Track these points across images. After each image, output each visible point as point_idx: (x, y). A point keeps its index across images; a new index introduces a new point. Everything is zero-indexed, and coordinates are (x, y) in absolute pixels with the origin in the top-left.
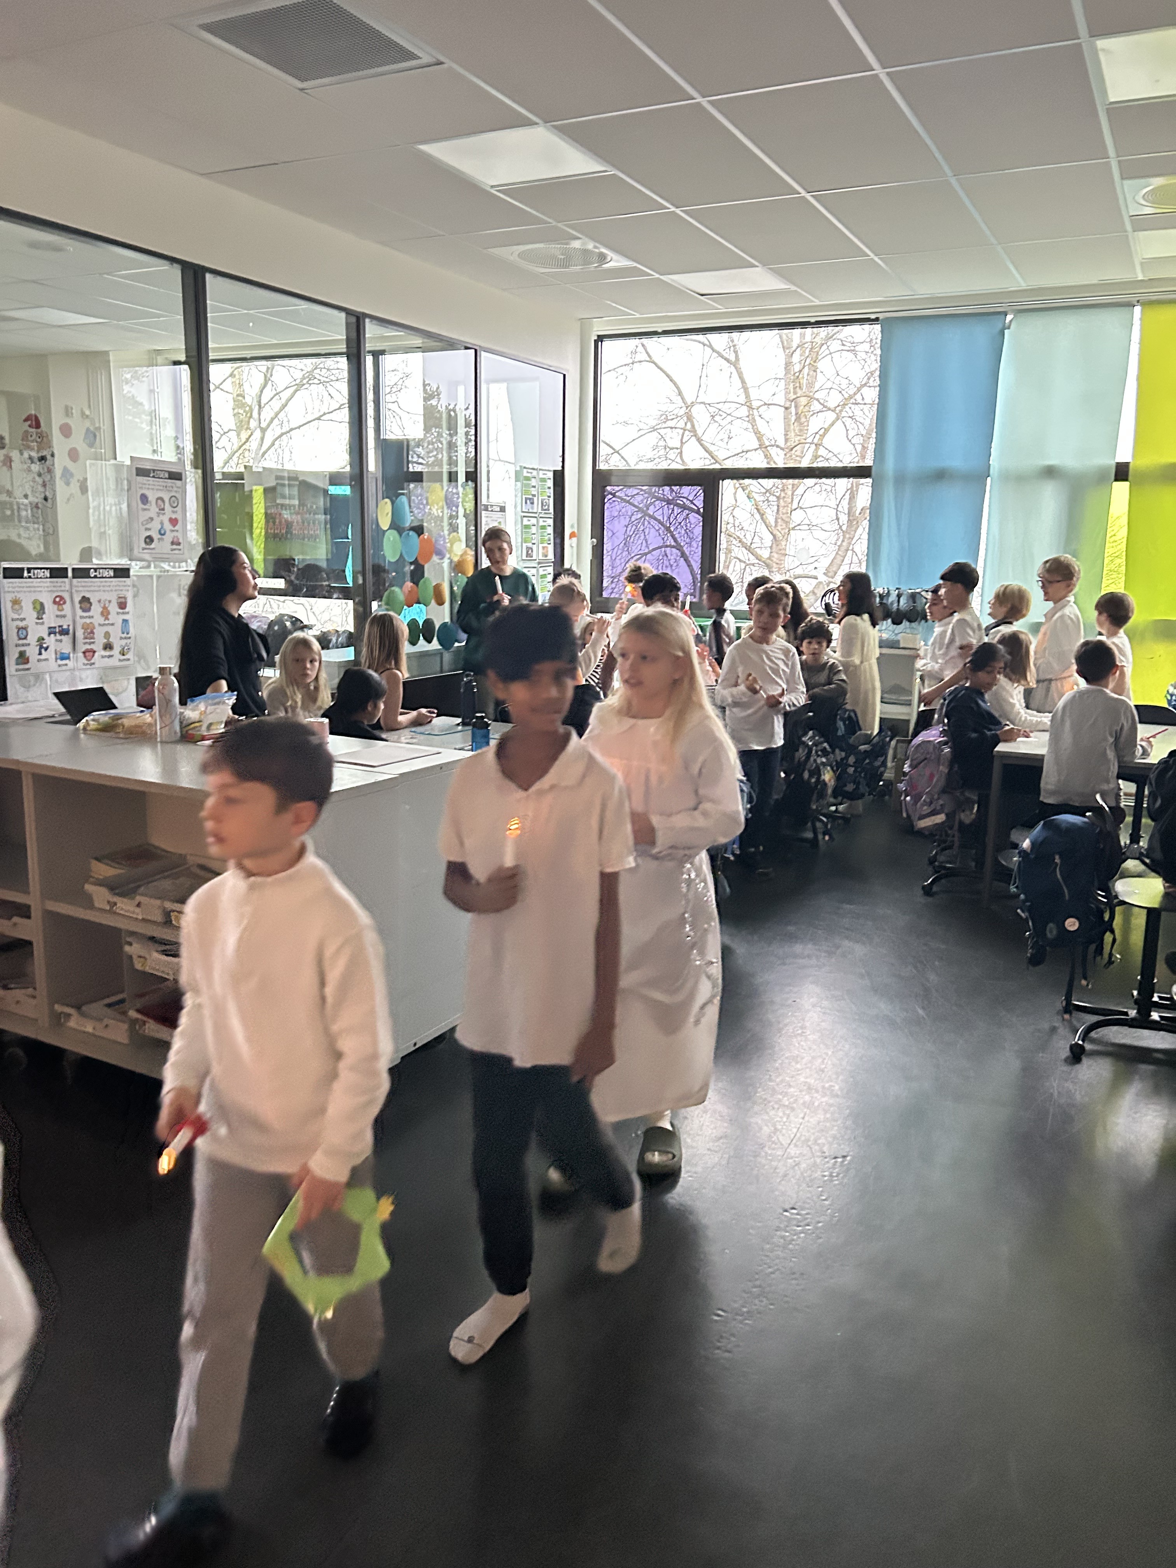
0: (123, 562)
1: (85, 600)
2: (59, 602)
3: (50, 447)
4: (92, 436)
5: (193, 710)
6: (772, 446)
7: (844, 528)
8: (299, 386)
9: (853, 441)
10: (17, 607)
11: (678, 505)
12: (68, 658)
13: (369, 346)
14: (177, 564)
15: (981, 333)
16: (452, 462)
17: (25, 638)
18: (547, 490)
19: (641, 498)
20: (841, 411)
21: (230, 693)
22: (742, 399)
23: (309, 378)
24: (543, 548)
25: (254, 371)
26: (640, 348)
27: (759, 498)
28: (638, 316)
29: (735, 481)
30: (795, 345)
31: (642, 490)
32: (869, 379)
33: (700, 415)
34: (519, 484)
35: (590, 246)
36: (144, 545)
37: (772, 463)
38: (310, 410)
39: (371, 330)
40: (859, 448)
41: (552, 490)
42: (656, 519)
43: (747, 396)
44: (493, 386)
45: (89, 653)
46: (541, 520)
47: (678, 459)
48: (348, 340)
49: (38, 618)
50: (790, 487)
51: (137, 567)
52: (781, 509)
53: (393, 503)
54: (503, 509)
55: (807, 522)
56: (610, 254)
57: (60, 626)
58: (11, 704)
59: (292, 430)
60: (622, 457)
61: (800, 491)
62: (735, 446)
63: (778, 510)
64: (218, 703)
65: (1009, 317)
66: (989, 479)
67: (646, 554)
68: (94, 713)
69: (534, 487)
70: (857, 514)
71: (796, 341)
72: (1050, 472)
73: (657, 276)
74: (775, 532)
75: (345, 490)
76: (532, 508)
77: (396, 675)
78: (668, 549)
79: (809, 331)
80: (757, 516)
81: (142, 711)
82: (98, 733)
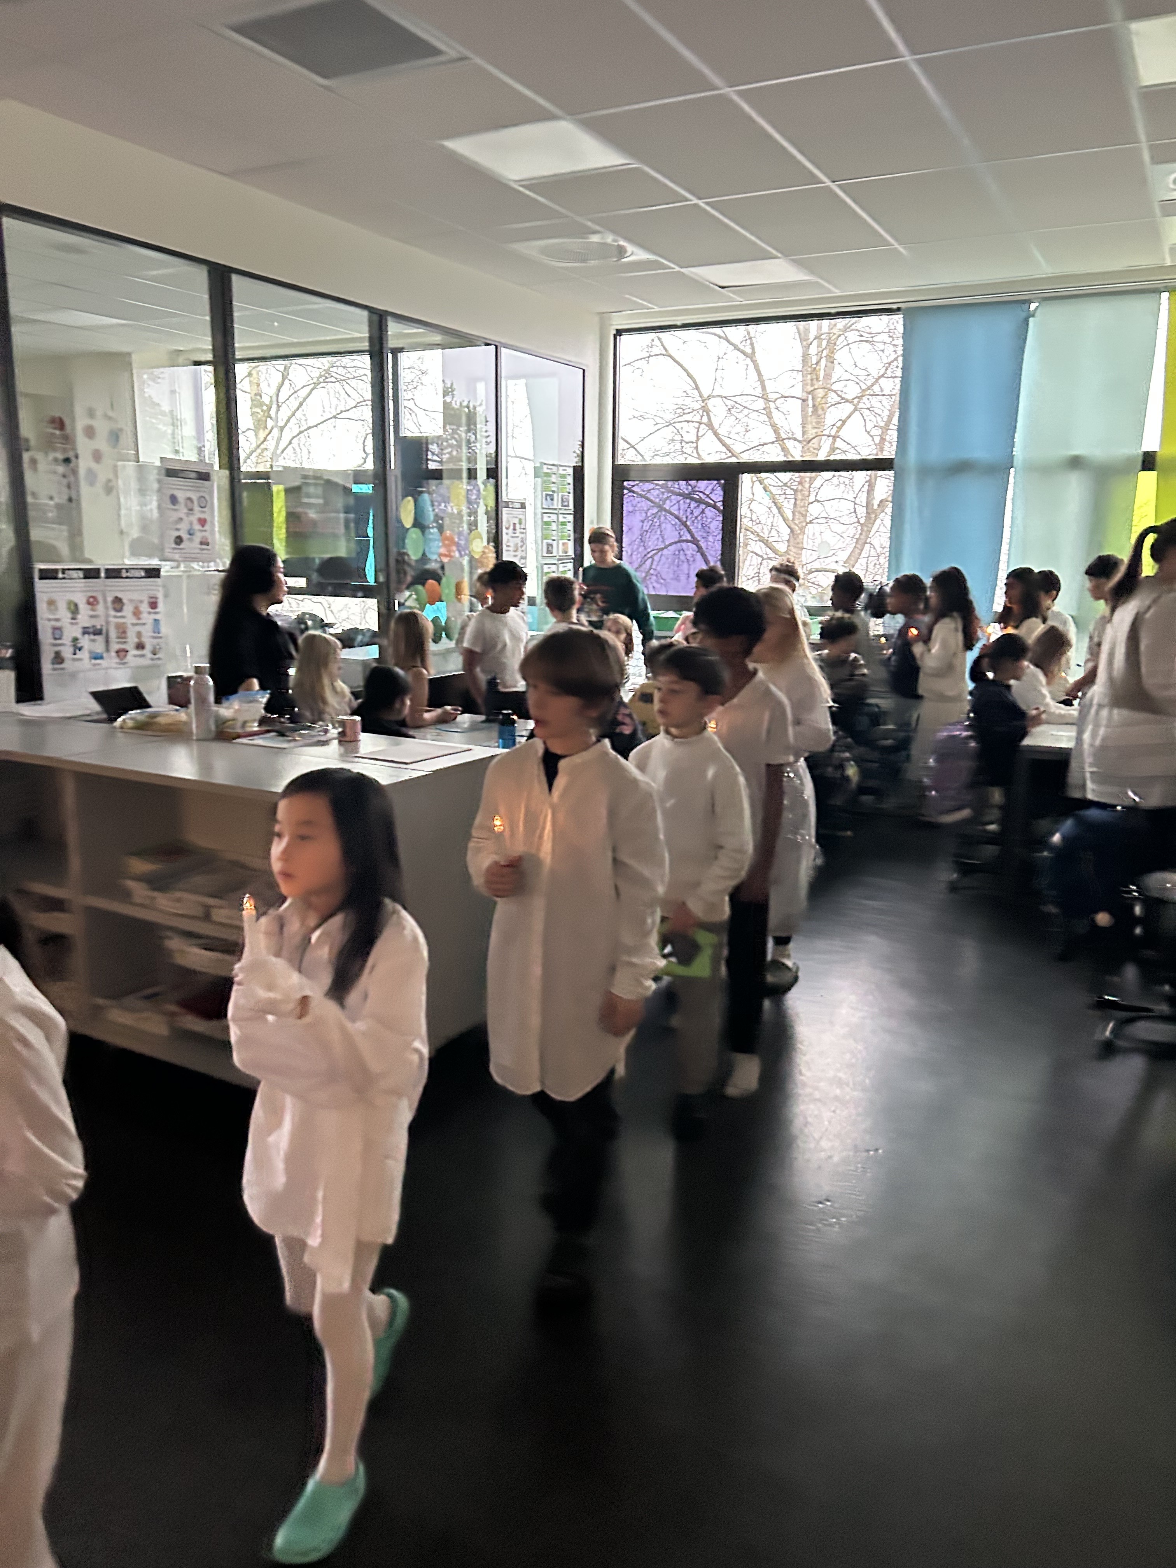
0: (154, 562)
1: (118, 601)
2: (92, 602)
3: (74, 449)
4: (115, 437)
5: (227, 708)
6: (789, 439)
7: (862, 521)
8: (316, 385)
9: (872, 433)
10: (53, 607)
11: (693, 499)
12: (101, 658)
13: (392, 343)
14: (206, 564)
15: (1005, 323)
16: (472, 459)
17: (60, 639)
18: (567, 486)
19: (657, 492)
20: (859, 402)
21: (262, 692)
22: (759, 391)
23: (326, 376)
24: (564, 544)
25: (272, 370)
26: (657, 342)
27: (775, 491)
28: (657, 309)
29: (752, 475)
30: (812, 336)
31: (657, 485)
32: (886, 370)
33: (717, 408)
34: (539, 480)
35: (609, 239)
36: (174, 546)
37: (789, 456)
38: (327, 409)
39: (393, 328)
40: (877, 439)
41: (571, 486)
42: (672, 514)
43: (764, 388)
44: (511, 383)
45: (122, 653)
46: (561, 516)
47: (695, 454)
48: (371, 339)
49: (73, 619)
50: (808, 480)
51: (168, 568)
52: (798, 502)
53: (416, 501)
54: (523, 506)
55: (824, 515)
56: (630, 248)
57: (94, 626)
58: (48, 703)
59: (309, 428)
60: (639, 453)
61: (817, 483)
62: (754, 438)
63: (795, 504)
64: (251, 702)
65: (1033, 306)
66: (1012, 470)
67: (662, 549)
68: (130, 712)
69: (554, 483)
70: (876, 507)
71: (813, 333)
72: (1075, 463)
73: (677, 269)
74: (793, 526)
75: (366, 489)
76: (553, 504)
77: (421, 674)
78: (684, 545)
79: (825, 323)
80: (775, 510)
81: (177, 710)
82: (135, 731)
